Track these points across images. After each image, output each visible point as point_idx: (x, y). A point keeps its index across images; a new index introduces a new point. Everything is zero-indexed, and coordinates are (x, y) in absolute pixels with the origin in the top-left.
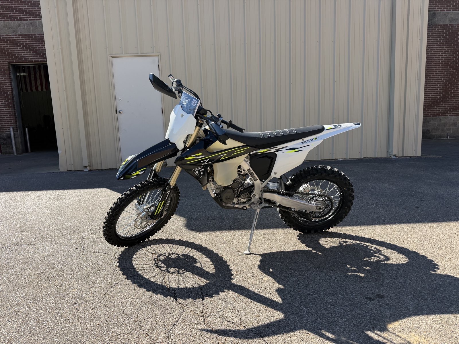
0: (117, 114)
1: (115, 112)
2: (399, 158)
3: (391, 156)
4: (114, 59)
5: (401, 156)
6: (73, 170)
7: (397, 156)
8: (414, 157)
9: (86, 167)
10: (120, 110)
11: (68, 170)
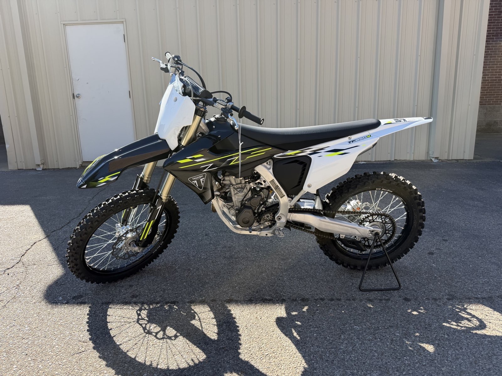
0: (74, 99)
1: (72, 97)
2: (442, 161)
3: (431, 158)
4: (68, 28)
5: (446, 159)
6: (24, 168)
7: (439, 158)
8: (463, 161)
9: (39, 165)
10: (79, 94)
11: (19, 169)
